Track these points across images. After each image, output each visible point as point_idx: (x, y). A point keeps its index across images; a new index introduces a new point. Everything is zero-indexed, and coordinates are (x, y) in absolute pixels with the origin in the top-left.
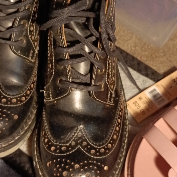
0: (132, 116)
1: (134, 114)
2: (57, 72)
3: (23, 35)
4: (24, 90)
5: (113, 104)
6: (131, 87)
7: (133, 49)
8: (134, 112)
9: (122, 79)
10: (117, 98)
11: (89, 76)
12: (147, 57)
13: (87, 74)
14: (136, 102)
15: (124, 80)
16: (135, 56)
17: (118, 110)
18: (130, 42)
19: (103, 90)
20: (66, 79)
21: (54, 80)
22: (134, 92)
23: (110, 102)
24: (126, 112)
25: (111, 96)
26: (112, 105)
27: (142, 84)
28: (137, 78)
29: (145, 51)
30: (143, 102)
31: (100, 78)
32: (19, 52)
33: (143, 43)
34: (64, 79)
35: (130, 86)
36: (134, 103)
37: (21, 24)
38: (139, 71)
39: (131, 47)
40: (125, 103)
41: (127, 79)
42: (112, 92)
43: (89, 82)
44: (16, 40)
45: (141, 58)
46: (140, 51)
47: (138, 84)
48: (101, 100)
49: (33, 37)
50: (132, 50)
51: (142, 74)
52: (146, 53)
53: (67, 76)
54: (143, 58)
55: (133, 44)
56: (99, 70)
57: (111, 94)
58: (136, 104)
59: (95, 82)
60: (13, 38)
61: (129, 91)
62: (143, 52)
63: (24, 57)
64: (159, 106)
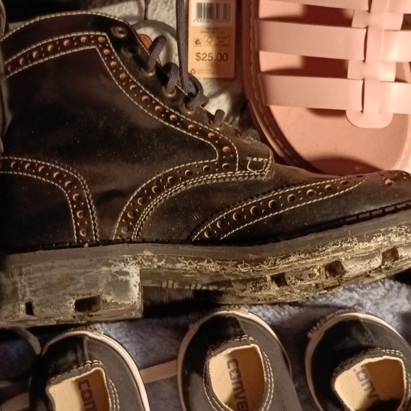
14: (199, 53)
30: (206, 43)
36: (198, 60)
58: (202, 57)
64: (232, 23)
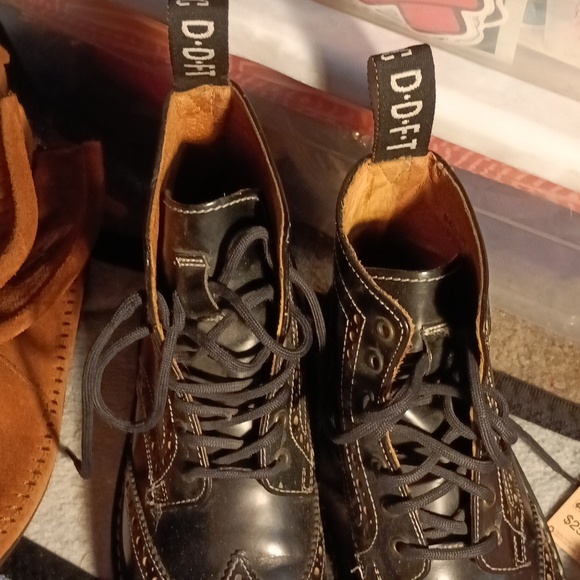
0: (569, 557)
1: (573, 551)
2: (387, 526)
3: (282, 443)
4: (306, 570)
5: (527, 561)
6: (548, 477)
7: (526, 362)
8: (573, 546)
9: (520, 458)
10: (534, 542)
11: (461, 517)
12: (567, 377)
13: (456, 513)
14: (570, 517)
15: (524, 460)
16: (537, 382)
17: (541, 571)
18: (513, 344)
19: (500, 541)
20: (413, 541)
21: (382, 545)
22: (559, 488)
23: (521, 560)
24: (556, 557)
25: (519, 546)
26: (526, 565)
27: (572, 463)
28: (558, 447)
29: (557, 363)
31: (489, 516)
32: (281, 486)
33: (546, 340)
34: (407, 541)
35: (545, 474)
36: (565, 523)
37: (275, 424)
38: (557, 427)
39: (518, 357)
40: (548, 534)
41: (533, 456)
42: (519, 533)
43: (465, 532)
44: (270, 462)
45: (552, 385)
46: (543, 364)
47: (564, 464)
48: (502, 567)
49: (296, 418)
50: (523, 367)
51: (568, 435)
52: (562, 368)
53: (412, 533)
54: (556, 385)
55: (521, 350)
56: (485, 501)
57: (519, 538)
58: (572, 522)
59: (480, 533)
60: (264, 460)
61: (545, 488)
62: (553, 367)
63: (293, 492)
